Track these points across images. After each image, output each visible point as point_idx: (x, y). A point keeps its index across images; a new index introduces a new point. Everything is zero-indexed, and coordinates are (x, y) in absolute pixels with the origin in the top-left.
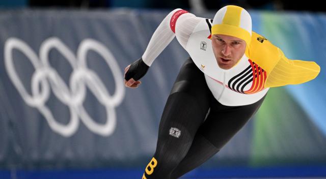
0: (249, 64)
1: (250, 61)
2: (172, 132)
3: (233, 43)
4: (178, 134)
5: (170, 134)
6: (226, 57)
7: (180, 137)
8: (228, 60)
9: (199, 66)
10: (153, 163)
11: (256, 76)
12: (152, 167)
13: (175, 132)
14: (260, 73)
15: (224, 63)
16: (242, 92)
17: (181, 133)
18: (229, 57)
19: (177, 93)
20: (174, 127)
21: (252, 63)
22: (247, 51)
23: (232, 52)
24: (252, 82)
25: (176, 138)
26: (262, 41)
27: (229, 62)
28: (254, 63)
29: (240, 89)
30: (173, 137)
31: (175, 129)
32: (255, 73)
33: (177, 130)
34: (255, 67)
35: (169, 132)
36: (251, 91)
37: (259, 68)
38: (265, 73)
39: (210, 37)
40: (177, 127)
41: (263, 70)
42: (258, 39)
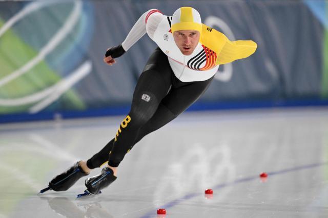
0: (203, 48)
1: (203, 46)
2: (143, 97)
3: (191, 35)
4: (148, 99)
5: (142, 98)
6: (187, 46)
7: (150, 101)
8: (189, 48)
9: (164, 51)
10: (127, 120)
11: (209, 57)
12: (127, 122)
13: (146, 98)
14: (211, 54)
15: (187, 50)
16: (199, 69)
17: (151, 98)
18: (190, 46)
19: (148, 71)
20: (145, 93)
21: (205, 48)
22: (200, 40)
23: (192, 42)
24: (206, 61)
25: (146, 102)
26: (211, 30)
27: (190, 50)
28: (206, 47)
29: (196, 67)
30: (145, 101)
31: (146, 95)
32: (208, 54)
33: (148, 96)
34: (207, 50)
35: (141, 97)
36: (206, 68)
37: (210, 51)
38: (215, 54)
39: (170, 31)
40: (147, 94)
41: (214, 52)
42: (208, 29)
